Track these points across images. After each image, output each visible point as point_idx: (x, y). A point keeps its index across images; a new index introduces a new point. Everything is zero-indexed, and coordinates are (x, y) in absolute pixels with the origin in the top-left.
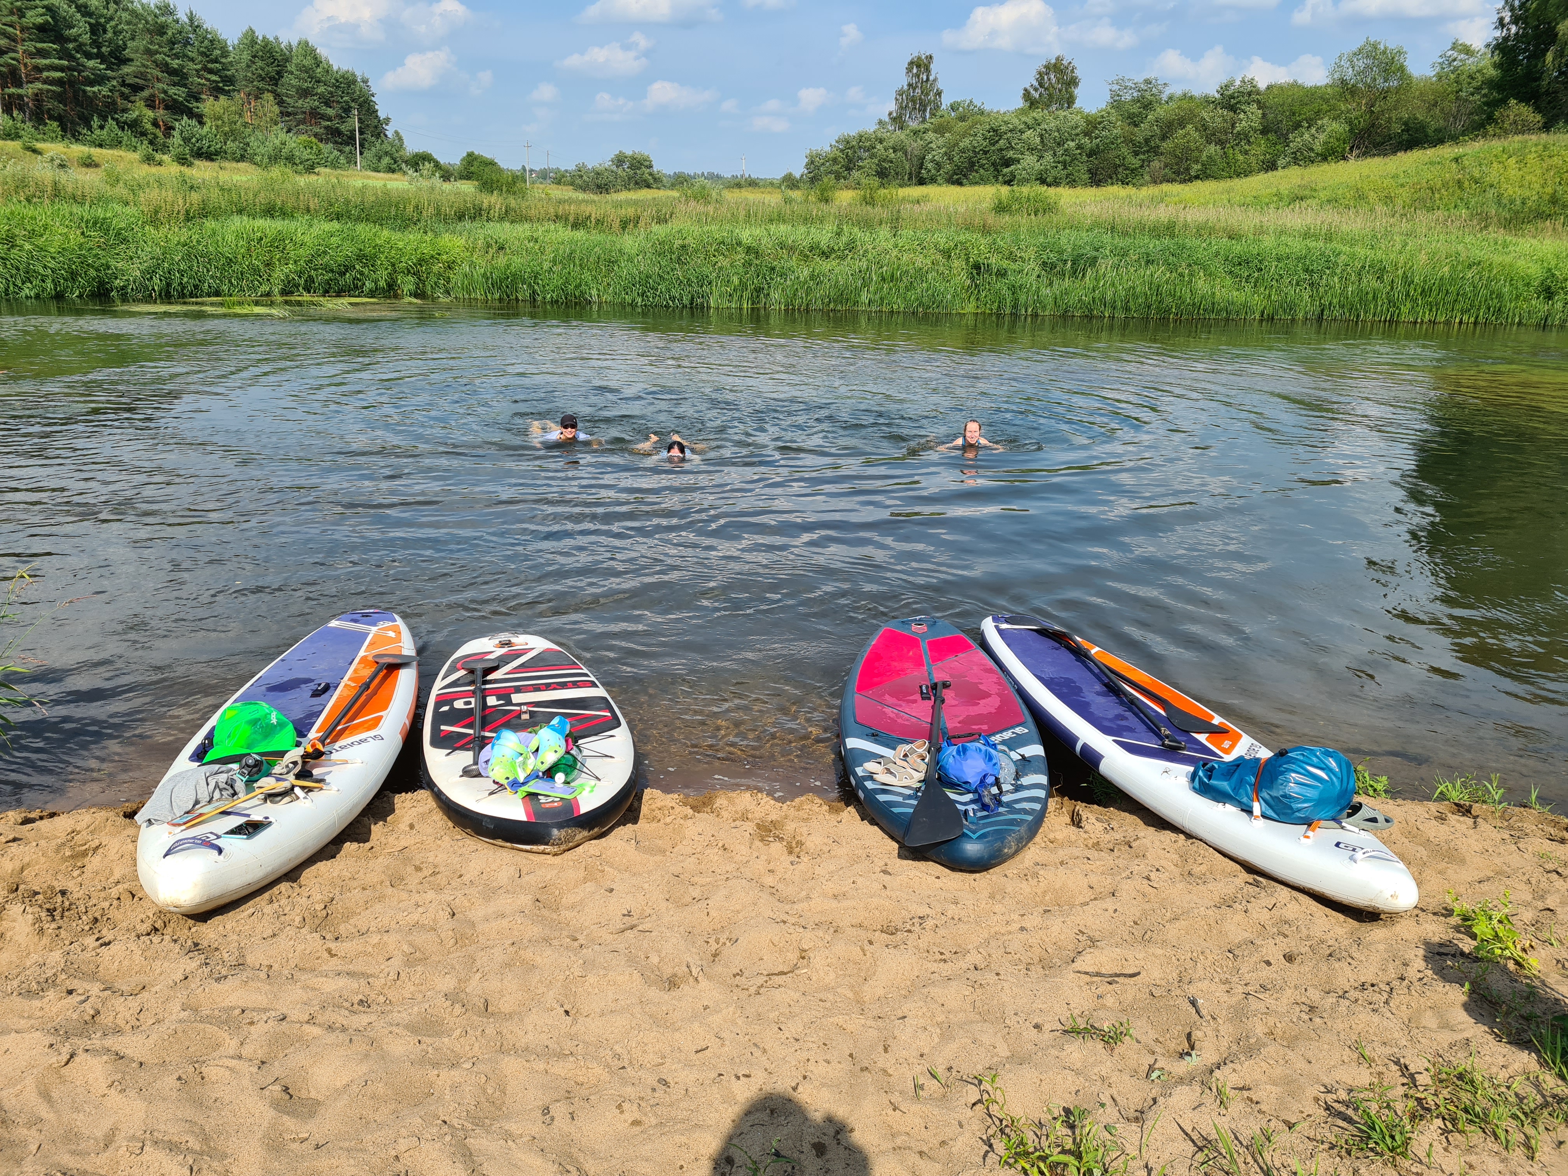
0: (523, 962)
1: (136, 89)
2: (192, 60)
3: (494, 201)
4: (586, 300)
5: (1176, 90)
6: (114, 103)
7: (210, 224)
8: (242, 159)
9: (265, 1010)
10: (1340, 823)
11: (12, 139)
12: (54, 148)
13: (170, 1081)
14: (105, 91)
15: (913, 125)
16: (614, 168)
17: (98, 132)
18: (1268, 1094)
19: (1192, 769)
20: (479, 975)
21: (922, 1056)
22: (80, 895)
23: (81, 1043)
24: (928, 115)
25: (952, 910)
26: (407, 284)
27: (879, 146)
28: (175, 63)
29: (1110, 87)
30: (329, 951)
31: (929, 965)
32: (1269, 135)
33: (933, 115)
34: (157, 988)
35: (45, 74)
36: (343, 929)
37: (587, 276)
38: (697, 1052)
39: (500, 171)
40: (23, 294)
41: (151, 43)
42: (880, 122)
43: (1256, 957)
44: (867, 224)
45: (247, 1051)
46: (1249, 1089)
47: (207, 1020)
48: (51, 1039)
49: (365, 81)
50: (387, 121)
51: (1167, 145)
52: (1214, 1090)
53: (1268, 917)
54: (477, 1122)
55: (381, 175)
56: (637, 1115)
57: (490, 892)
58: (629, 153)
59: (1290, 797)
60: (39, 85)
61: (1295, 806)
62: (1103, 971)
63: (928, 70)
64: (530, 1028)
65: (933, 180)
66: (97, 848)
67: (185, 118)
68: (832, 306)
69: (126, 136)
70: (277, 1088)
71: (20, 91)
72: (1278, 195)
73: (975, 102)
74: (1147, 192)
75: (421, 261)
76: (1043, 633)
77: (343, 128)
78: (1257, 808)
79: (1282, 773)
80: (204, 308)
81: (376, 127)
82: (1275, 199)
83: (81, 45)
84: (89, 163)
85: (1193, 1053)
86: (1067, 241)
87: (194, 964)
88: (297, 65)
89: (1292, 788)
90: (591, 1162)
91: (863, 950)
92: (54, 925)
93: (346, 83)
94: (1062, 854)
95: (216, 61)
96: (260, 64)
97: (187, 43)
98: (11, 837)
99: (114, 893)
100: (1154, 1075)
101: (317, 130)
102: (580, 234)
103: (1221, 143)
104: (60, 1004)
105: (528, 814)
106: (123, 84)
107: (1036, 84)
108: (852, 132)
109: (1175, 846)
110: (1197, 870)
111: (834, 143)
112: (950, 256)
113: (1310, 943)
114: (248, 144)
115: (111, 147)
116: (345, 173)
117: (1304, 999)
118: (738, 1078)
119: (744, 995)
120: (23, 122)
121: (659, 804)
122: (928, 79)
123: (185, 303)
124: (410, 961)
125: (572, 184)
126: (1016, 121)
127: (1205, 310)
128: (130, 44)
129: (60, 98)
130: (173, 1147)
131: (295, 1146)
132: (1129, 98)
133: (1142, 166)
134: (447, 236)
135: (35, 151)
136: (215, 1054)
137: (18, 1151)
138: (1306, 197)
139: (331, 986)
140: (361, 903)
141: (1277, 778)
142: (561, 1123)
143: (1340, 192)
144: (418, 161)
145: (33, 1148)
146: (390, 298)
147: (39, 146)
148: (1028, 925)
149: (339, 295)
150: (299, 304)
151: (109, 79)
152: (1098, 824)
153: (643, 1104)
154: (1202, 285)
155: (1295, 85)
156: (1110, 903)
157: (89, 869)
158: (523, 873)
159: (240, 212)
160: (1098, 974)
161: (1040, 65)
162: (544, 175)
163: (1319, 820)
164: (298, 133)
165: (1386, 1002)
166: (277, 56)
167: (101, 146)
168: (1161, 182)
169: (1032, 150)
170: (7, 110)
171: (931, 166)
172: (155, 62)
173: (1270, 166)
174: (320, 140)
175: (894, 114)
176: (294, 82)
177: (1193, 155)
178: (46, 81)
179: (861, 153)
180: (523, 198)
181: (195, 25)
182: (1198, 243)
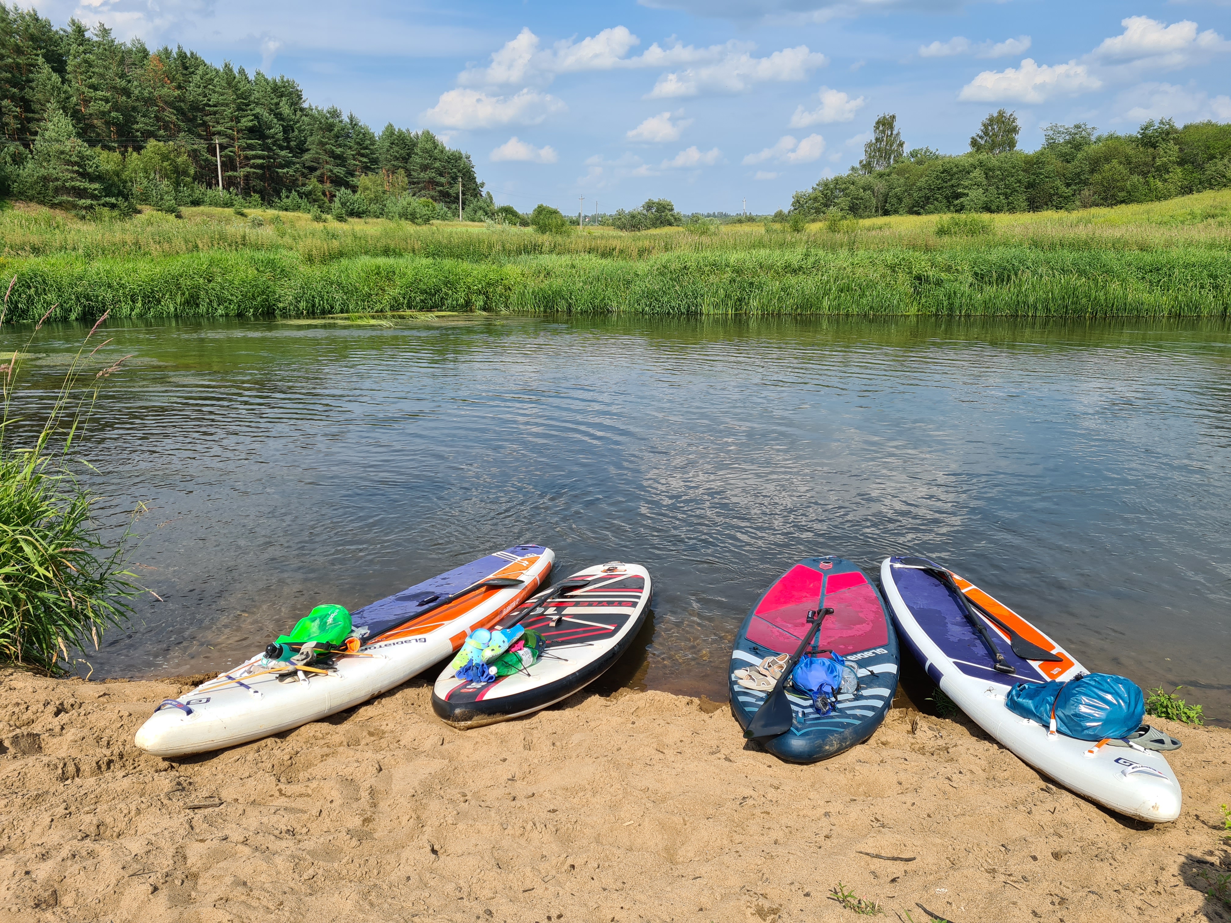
1: (312, 169)
2: (350, 148)
3: (546, 239)
4: (608, 310)
5: (1103, 132)
6: (297, 180)
7: (344, 262)
8: (381, 216)
10: (1128, 742)
11: (228, 207)
12: (255, 213)
14: (291, 172)
15: (878, 169)
16: (645, 212)
17: (285, 200)
19: (1009, 688)
24: (892, 161)
26: (479, 301)
27: (852, 187)
28: (338, 151)
29: (1045, 133)
32: (1186, 166)
33: (896, 161)
35: (252, 161)
37: (609, 293)
40: (217, 313)
41: (323, 137)
42: (853, 169)
43: (1026, 852)
44: (833, 248)
49: (468, 157)
50: (483, 185)
51: (1097, 177)
53: (1050, 819)
55: (476, 223)
58: (656, 200)
59: (1080, 716)
60: (248, 169)
61: (1085, 724)
62: (883, 853)
63: (891, 128)
65: (896, 212)
67: (343, 188)
68: (799, 311)
69: (303, 202)
71: (234, 174)
72: (1193, 215)
73: (931, 149)
74: (1075, 215)
75: (489, 285)
76: (929, 572)
77: (451, 191)
78: (1053, 724)
80: (336, 321)
81: (474, 189)
82: (1189, 217)
83: (276, 141)
88: (421, 149)
89: (1083, 709)
93: (455, 159)
94: (885, 754)
95: (366, 148)
96: (396, 148)
97: (347, 136)
101: (433, 193)
102: (604, 262)
103: (1145, 174)
106: (304, 166)
107: (980, 133)
108: (831, 177)
109: (987, 754)
110: (1001, 775)
111: (815, 186)
112: (895, 270)
113: (1081, 844)
114: (385, 205)
115: (294, 210)
116: (451, 223)
117: (1057, 892)
120: (236, 195)
122: (892, 134)
123: (323, 318)
125: (612, 224)
126: (964, 163)
127: (1117, 309)
128: (309, 139)
129: (262, 178)
132: (1062, 141)
133: (1073, 195)
134: (508, 266)
135: (242, 215)
138: (1216, 215)
140: (319, 757)
141: (1070, 700)
146: (467, 311)
147: (246, 211)
148: (832, 811)
149: (430, 310)
150: (402, 317)
151: (294, 163)
152: (929, 732)
154: (1115, 287)
155: (1209, 124)
156: (910, 798)
158: (445, 742)
159: (366, 253)
160: (878, 856)
161: (984, 118)
162: (594, 219)
163: (1108, 738)
164: (419, 197)
166: (408, 142)
167: (286, 210)
168: (1091, 206)
169: (979, 185)
170: (226, 187)
171: (894, 201)
172: (325, 150)
173: (1187, 190)
174: (435, 200)
175: (864, 162)
176: (419, 160)
177: (1118, 184)
178: (253, 166)
179: (837, 193)
180: (568, 236)
181: (353, 123)
182: (1112, 254)
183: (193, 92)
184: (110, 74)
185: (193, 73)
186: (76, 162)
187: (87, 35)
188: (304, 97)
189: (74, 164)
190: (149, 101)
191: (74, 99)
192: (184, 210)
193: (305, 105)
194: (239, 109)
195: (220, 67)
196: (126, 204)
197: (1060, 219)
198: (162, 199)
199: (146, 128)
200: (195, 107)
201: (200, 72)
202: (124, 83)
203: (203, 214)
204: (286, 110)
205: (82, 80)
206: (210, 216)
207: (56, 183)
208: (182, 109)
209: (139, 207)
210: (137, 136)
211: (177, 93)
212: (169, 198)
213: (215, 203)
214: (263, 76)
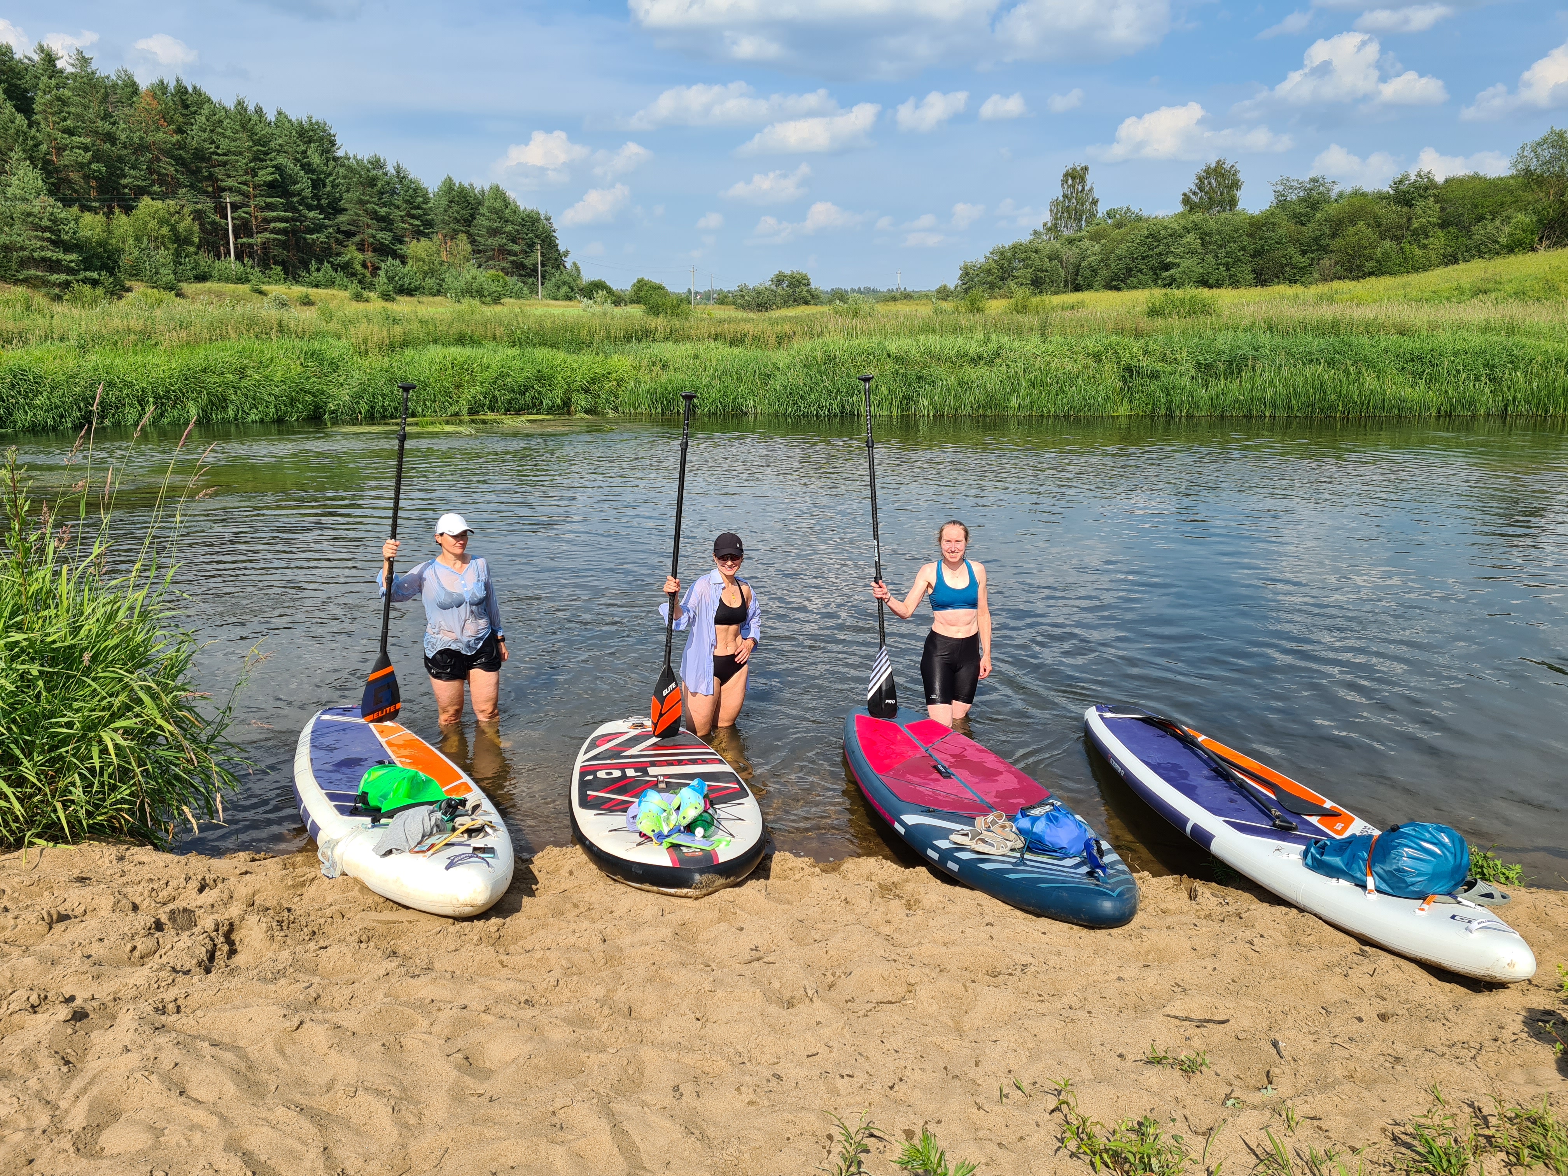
0: (662, 979)
1: (349, 235)
2: (398, 207)
3: (659, 323)
4: (742, 411)
5: (1346, 187)
6: (330, 248)
7: (409, 352)
8: (439, 293)
9: (450, 1002)
10: (1455, 898)
11: (242, 283)
12: (278, 290)
13: (376, 1046)
14: (322, 238)
15: (1067, 233)
16: (774, 287)
17: (315, 274)
18: (1337, 1124)
19: (1304, 847)
20: (625, 986)
21: (1010, 1071)
22: (301, 912)
23: (307, 1016)
24: (1083, 223)
25: (1053, 960)
26: (581, 401)
27: (1034, 256)
28: (383, 211)
29: (1274, 188)
30: (501, 963)
31: (1027, 1003)
32: (1450, 229)
33: (1088, 223)
34: (365, 981)
35: (272, 225)
36: (512, 949)
37: (743, 389)
38: (808, 1056)
39: (666, 294)
40: (249, 419)
41: (363, 194)
42: (1035, 233)
43: (1349, 1014)
44: (1019, 332)
45: (436, 1029)
46: (1320, 1119)
47: (406, 1004)
48: (285, 1011)
49: (548, 219)
50: (567, 253)
51: (1339, 242)
52: (1284, 1116)
53: (1369, 982)
54: (619, 1093)
55: (560, 303)
56: (753, 1097)
57: (636, 926)
58: (788, 272)
59: (1404, 871)
60: (267, 235)
61: (1409, 880)
62: (1193, 1016)
63: (1083, 181)
64: (666, 1028)
65: (1090, 287)
66: (313, 879)
67: (390, 259)
68: (981, 411)
69: (339, 276)
70: (460, 1055)
71: (251, 240)
72: (1460, 289)
73: (1133, 209)
74: (1314, 290)
75: (593, 381)
76: (1149, 722)
77: (528, 262)
78: (1370, 882)
79: (1395, 848)
81: (556, 259)
82: (1456, 293)
83: (303, 199)
84: (307, 302)
85: (1269, 1087)
86: (1223, 341)
87: (394, 964)
88: (488, 208)
89: (1405, 863)
90: (712, 1129)
91: (965, 986)
92: (282, 934)
93: (532, 221)
94: (1169, 920)
95: (418, 207)
96: (456, 208)
97: (394, 192)
98: (244, 870)
99: (328, 912)
100: (1230, 1103)
101: (504, 264)
102: (736, 351)
103: (1398, 239)
104: (289, 989)
105: (673, 861)
106: (339, 231)
107: (1194, 188)
108: (1008, 243)
109: (1286, 919)
110: (1305, 940)
111: (988, 255)
112: (1100, 360)
113: (1408, 1006)
114: (443, 280)
115: (326, 286)
116: (528, 303)
117: (1390, 1051)
118: (842, 1077)
119: (853, 1017)
120: (252, 267)
121: (790, 865)
122: (1083, 189)
123: (386, 424)
124: (568, 972)
125: (734, 303)
126: (1175, 225)
127: (1374, 407)
128: (345, 196)
129: (284, 245)
130: (379, 1093)
131: (474, 1099)
132: (1295, 198)
133: (1310, 265)
134: (616, 357)
135: (261, 293)
136: (412, 1031)
137: (262, 1089)
138: (1489, 290)
139: (502, 988)
140: (528, 929)
141: (1389, 853)
142: (689, 1098)
143: (1528, 284)
144: (592, 289)
145: (273, 1088)
146: (563, 414)
147: (265, 288)
148: (1126, 976)
149: (518, 413)
150: (484, 422)
151: (326, 227)
152: (1213, 899)
153: (758, 1090)
154: (1370, 381)
155: (1476, 177)
156: (1210, 963)
157: (306, 896)
158: (665, 913)
159: (435, 341)
160: (1187, 1019)
161: (1200, 169)
162: (707, 297)
163: (1434, 894)
164: (488, 268)
165: (1474, 1058)
166: (471, 200)
167: (317, 286)
168: (1332, 280)
169: (1193, 253)
170: (239, 257)
171: (1088, 273)
172: (366, 211)
173: (1451, 259)
174: (507, 274)
175: (1049, 224)
176: (485, 223)
177: (1366, 252)
178: (273, 231)
179: (1016, 263)
180: (686, 319)
181: (401, 176)
182: (1365, 340)
183: (196, 137)
184: (90, 114)
185: (195, 113)
186: (47, 227)
187: (60, 64)
188: (338, 143)
189: (44, 229)
190: (142, 148)
191: (44, 147)
192: (185, 286)
193: (340, 153)
194: (256, 159)
195: (230, 105)
196: (111, 280)
197: (1296, 296)
198: (157, 273)
199: (136, 183)
200: (200, 155)
201: (206, 110)
202: (107, 126)
203: (210, 292)
204: (316, 159)
205: (55, 123)
206: (220, 295)
207: (21, 254)
208: (183, 159)
209: (128, 284)
210: (125, 194)
211: (176, 138)
212: (166, 272)
213: (226, 279)
214: (286, 117)
